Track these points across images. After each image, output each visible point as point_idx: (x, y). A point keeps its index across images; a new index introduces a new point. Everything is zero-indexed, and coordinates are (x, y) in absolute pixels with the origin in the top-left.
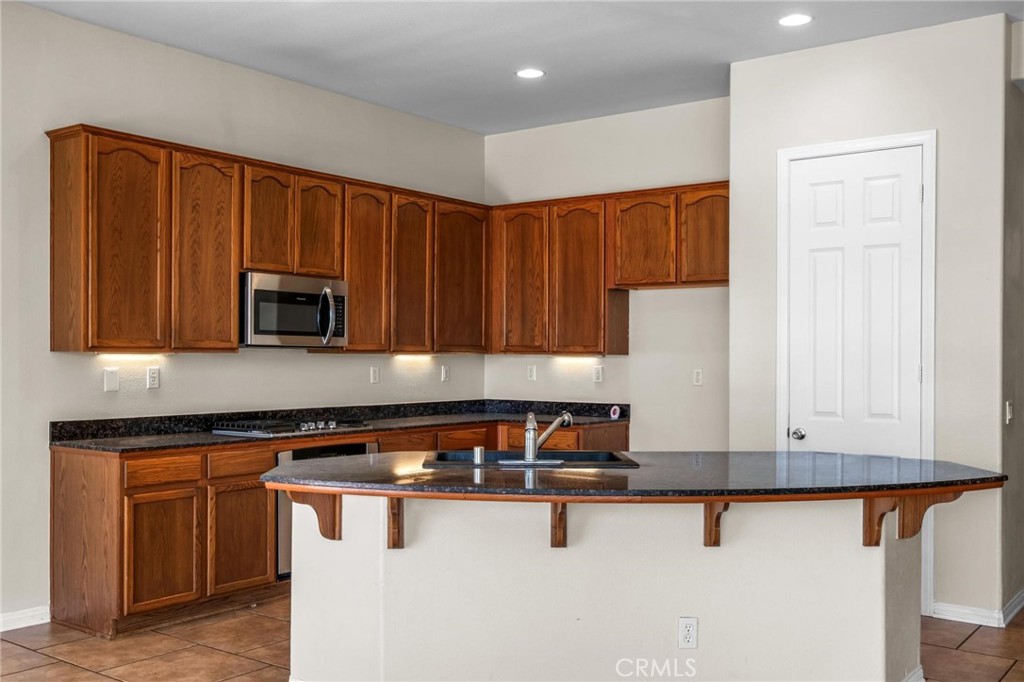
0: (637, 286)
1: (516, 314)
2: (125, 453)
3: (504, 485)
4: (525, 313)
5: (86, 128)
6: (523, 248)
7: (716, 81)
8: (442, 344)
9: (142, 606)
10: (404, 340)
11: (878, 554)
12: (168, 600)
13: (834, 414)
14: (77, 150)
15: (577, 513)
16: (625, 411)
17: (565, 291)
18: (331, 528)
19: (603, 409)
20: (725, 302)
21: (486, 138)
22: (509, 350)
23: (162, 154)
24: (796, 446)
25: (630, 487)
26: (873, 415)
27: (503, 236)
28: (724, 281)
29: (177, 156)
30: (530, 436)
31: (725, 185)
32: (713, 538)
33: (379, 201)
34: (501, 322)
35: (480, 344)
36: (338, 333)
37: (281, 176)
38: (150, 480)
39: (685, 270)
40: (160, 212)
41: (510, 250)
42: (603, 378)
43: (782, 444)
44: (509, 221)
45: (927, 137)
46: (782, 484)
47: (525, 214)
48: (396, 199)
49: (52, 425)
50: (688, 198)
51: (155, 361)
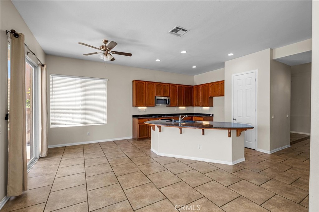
0: (214, 96)
1: (197, 101)
2: (138, 119)
3: (177, 125)
4: (198, 100)
5: (135, 80)
6: (197, 91)
7: (222, 65)
8: (186, 105)
9: (140, 137)
10: (179, 105)
11: (231, 138)
12: (145, 137)
13: (241, 116)
14: (134, 82)
15: (183, 129)
16: (213, 115)
17: (203, 98)
18: (154, 129)
19: (209, 115)
20: (224, 99)
21: (195, 76)
22: (196, 106)
23: (144, 82)
24: (235, 122)
25: (214, 127)
26: (247, 117)
27: (195, 90)
28: (223, 95)
29: (146, 82)
30: (180, 118)
31: (224, 81)
32: (203, 134)
33: (175, 86)
34: (195, 102)
35: (192, 105)
36: (169, 104)
37: (161, 84)
38: (141, 122)
39: (220, 94)
40: (144, 90)
41: (196, 92)
42: (209, 110)
43: (232, 121)
44: (196, 88)
45: (256, 71)
46: (232, 127)
47: (198, 87)
48: (178, 86)
49: (133, 115)
50: (220, 83)
51: (145, 108)
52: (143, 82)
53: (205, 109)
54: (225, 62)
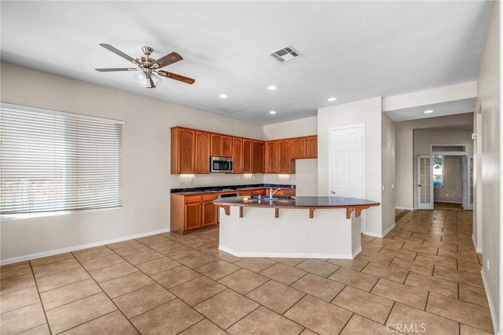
0: (297, 158)
1: (270, 165)
2: (186, 196)
3: (265, 204)
4: (272, 164)
5: (178, 127)
6: (272, 150)
7: (315, 113)
8: (254, 172)
9: (189, 228)
10: (245, 170)
11: (350, 221)
12: (194, 227)
13: (342, 188)
14: (176, 131)
15: (281, 210)
16: (295, 187)
17: (281, 160)
18: (228, 213)
19: (289, 186)
20: (317, 162)
21: (264, 126)
22: (269, 173)
23: (194, 132)
24: (333, 195)
25: (296, 205)
26: (351, 188)
27: (267, 147)
28: (317, 158)
29: (197, 132)
30: (271, 193)
31: (317, 136)
32: (312, 216)
33: (240, 141)
34: (267, 166)
35: (262, 171)
36: (231, 169)
37: (219, 136)
38: (191, 202)
39: (308, 155)
40: (193, 144)
41: (269, 151)
42: (290, 179)
43: (330, 195)
44: (269, 144)
45: (363, 125)
46: (330, 205)
47: (272, 143)
48: (244, 140)
49: (171, 190)
50: (308, 139)
51: (192, 176)
52: (190, 131)
53: (283, 178)
54: (319, 110)
